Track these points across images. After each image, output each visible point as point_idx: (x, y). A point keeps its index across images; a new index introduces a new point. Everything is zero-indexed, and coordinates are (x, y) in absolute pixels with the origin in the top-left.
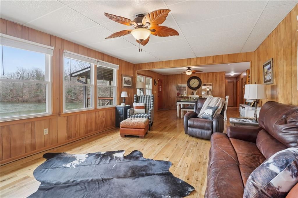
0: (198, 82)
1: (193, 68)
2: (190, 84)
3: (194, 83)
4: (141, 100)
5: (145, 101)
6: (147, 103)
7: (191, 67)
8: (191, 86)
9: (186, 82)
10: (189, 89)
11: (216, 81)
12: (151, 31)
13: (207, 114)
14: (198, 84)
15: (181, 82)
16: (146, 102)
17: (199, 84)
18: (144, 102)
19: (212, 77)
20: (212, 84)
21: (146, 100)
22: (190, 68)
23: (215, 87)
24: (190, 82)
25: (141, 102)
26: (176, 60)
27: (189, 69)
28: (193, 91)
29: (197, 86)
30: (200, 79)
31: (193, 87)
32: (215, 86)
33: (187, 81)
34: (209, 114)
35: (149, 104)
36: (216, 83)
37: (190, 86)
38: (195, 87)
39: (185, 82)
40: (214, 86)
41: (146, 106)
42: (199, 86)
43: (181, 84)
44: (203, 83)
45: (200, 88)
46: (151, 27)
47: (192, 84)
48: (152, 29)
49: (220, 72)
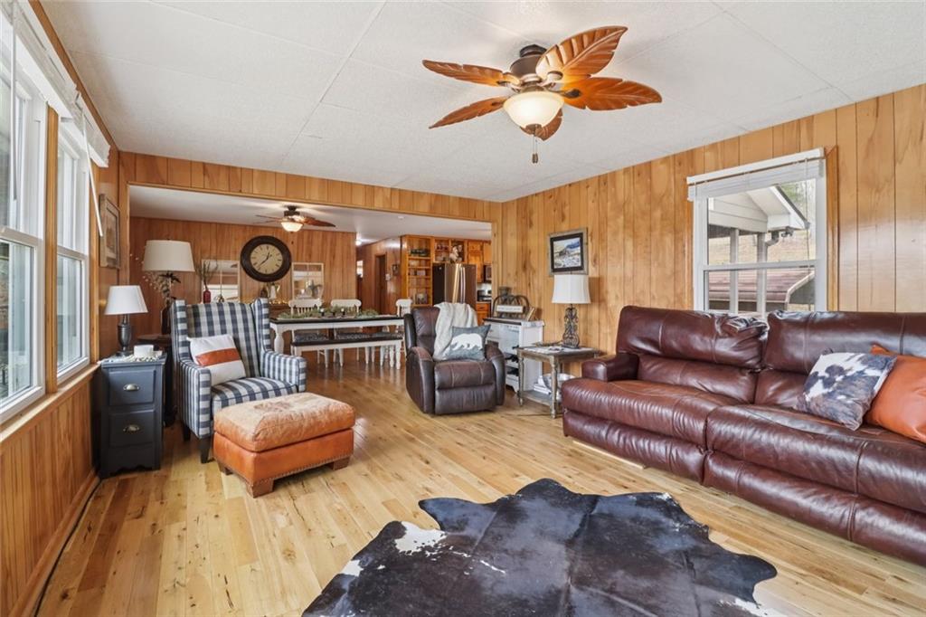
0: (280, 257)
1: (307, 208)
2: (253, 261)
3: (267, 259)
4: (210, 323)
5: (229, 326)
6: (242, 335)
7: (299, 207)
8: (256, 267)
9: (235, 252)
10: (248, 277)
11: (334, 257)
12: (563, 95)
13: (466, 346)
14: (280, 263)
15: (214, 252)
16: (235, 330)
17: (284, 262)
18: (224, 332)
19: (323, 245)
20: (322, 265)
21: (234, 321)
22: (297, 210)
23: (330, 276)
24: (253, 255)
25: (211, 333)
26: (328, 180)
27: (292, 211)
28: (262, 284)
29: (276, 269)
30: (285, 246)
31: (262, 271)
32: (331, 271)
33: (241, 249)
34: (476, 347)
35: (248, 339)
36: (332, 264)
37: (254, 270)
38: (270, 272)
39: (232, 255)
40: (327, 274)
41: (239, 349)
42: (284, 270)
43: (216, 259)
44: (297, 261)
45: (285, 277)
46: (568, 85)
47: (259, 263)
48: (570, 90)
49: (343, 233)
